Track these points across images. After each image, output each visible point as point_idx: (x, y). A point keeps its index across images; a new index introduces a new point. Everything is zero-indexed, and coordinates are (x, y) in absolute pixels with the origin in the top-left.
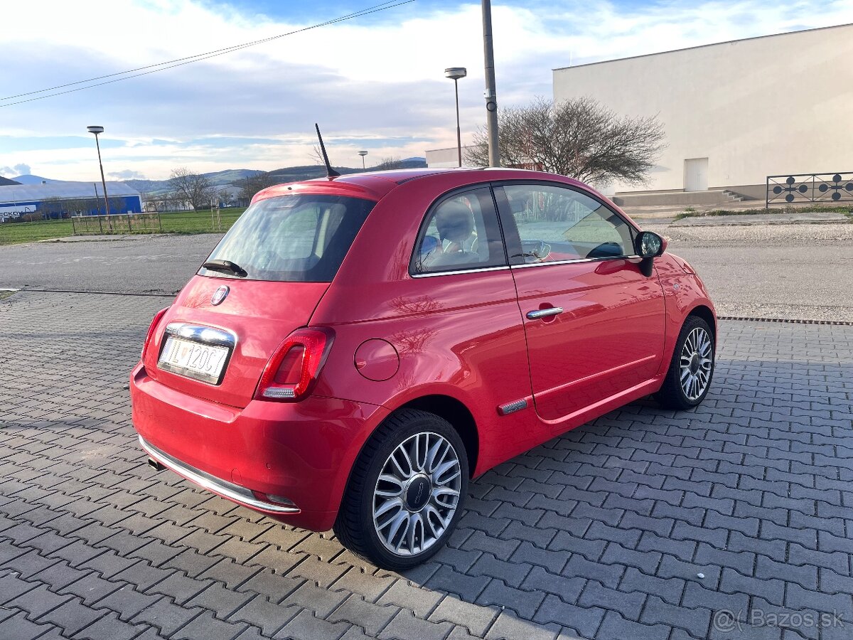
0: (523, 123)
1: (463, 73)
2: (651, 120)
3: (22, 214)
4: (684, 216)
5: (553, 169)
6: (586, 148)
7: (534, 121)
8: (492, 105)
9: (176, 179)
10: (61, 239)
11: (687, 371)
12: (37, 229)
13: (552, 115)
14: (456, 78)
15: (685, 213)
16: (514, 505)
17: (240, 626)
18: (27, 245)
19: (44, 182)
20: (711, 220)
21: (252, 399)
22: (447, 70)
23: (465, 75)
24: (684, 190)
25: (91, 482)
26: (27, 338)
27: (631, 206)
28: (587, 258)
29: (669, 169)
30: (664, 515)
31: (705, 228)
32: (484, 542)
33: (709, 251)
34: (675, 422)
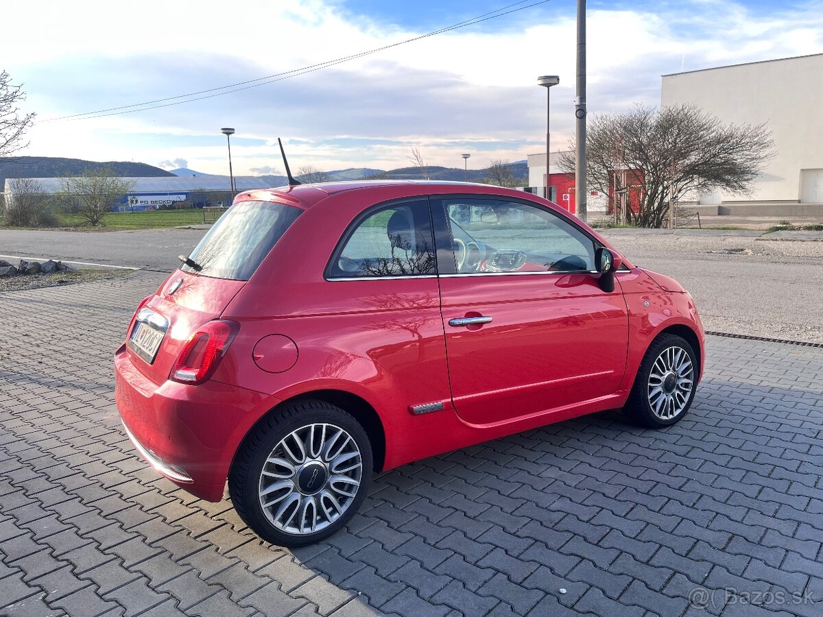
0: (621, 131)
1: (555, 81)
2: (758, 128)
3: (174, 202)
4: (778, 229)
5: (649, 175)
6: (684, 156)
7: (632, 127)
8: (581, 112)
9: (304, 176)
10: (192, 226)
11: (659, 388)
12: (184, 216)
13: (652, 121)
14: (548, 85)
15: (778, 226)
16: (430, 501)
17: (135, 575)
18: (164, 230)
19: (194, 175)
20: (806, 235)
21: (169, 378)
22: (540, 78)
23: (558, 83)
24: (799, 201)
25: (98, 439)
26: (123, 311)
27: (738, 215)
28: (548, 270)
29: (784, 179)
30: (566, 529)
31: (795, 242)
32: (381, 532)
33: (786, 267)
34: (639, 440)
